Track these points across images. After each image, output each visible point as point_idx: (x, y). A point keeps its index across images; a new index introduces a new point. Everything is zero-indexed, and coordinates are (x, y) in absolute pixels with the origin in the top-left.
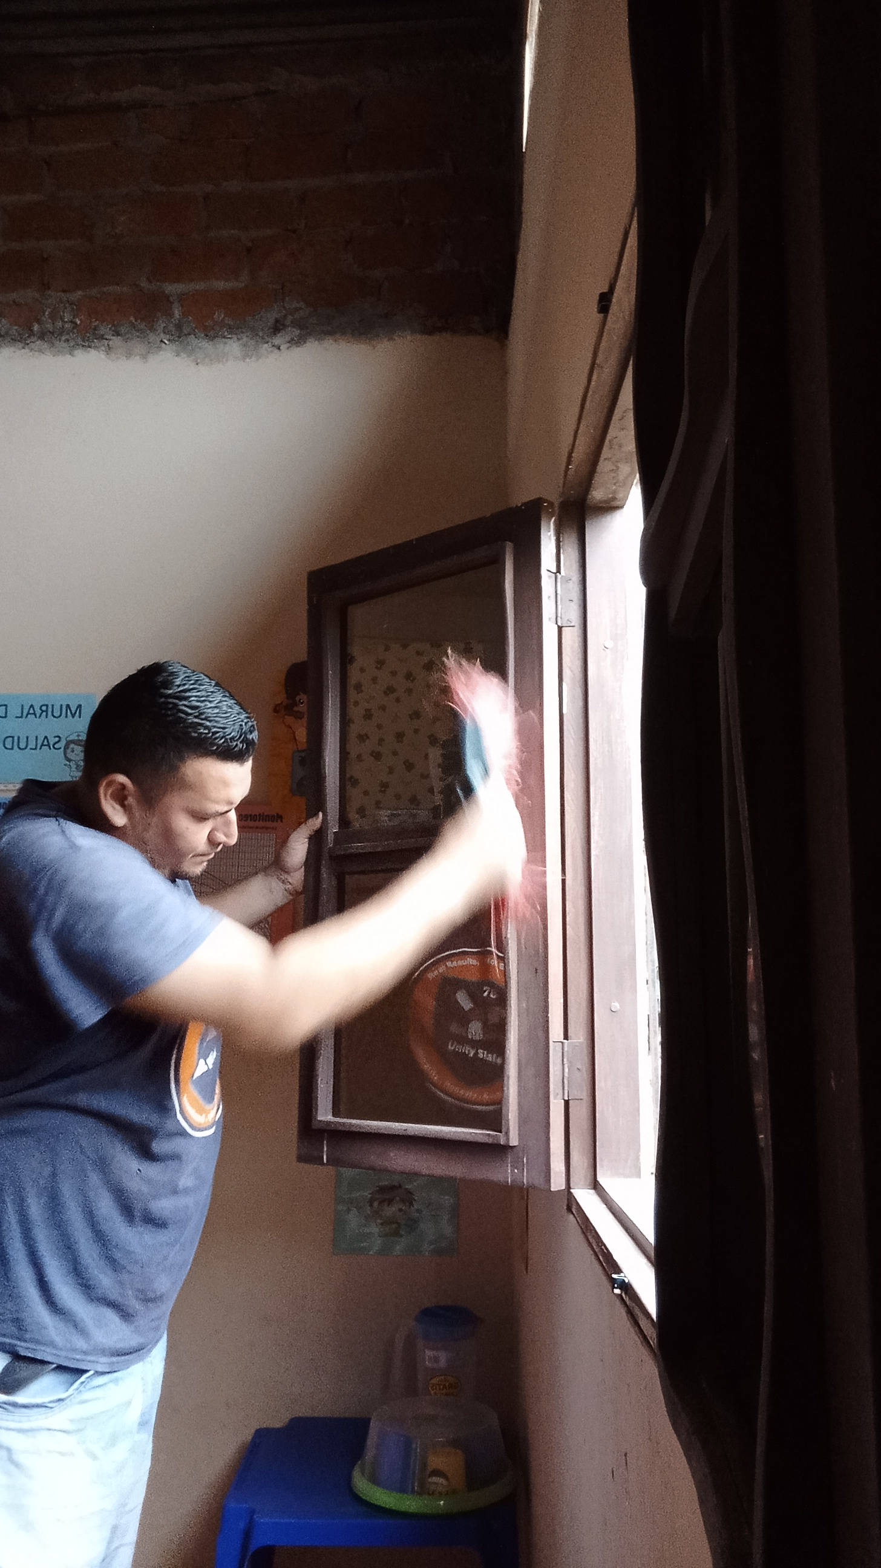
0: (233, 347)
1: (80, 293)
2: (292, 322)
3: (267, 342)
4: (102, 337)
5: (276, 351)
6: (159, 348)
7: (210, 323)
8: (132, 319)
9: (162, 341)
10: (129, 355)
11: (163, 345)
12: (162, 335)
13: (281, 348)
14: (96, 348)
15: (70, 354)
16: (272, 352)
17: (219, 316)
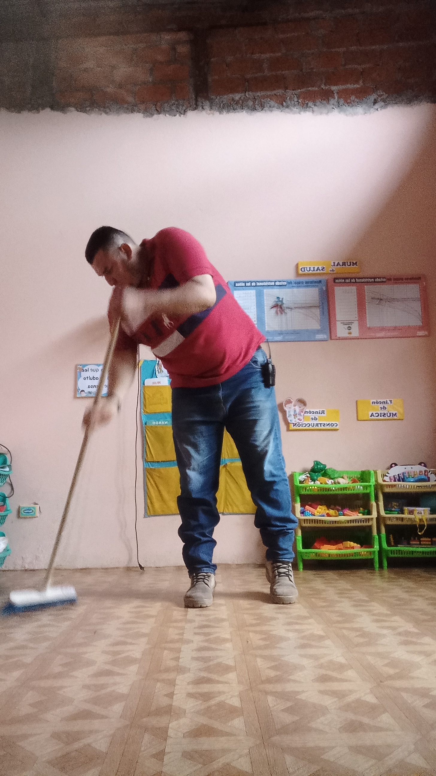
0: (360, 110)
1: (299, 90)
2: (380, 100)
3: (373, 107)
4: (310, 107)
5: (377, 111)
6: (333, 111)
7: (349, 101)
8: (320, 100)
9: (333, 108)
10: (321, 113)
11: (333, 109)
12: (332, 106)
13: (378, 109)
14: (309, 111)
15: (300, 114)
16: (375, 111)
17: (353, 98)
